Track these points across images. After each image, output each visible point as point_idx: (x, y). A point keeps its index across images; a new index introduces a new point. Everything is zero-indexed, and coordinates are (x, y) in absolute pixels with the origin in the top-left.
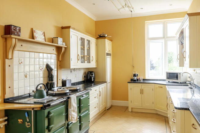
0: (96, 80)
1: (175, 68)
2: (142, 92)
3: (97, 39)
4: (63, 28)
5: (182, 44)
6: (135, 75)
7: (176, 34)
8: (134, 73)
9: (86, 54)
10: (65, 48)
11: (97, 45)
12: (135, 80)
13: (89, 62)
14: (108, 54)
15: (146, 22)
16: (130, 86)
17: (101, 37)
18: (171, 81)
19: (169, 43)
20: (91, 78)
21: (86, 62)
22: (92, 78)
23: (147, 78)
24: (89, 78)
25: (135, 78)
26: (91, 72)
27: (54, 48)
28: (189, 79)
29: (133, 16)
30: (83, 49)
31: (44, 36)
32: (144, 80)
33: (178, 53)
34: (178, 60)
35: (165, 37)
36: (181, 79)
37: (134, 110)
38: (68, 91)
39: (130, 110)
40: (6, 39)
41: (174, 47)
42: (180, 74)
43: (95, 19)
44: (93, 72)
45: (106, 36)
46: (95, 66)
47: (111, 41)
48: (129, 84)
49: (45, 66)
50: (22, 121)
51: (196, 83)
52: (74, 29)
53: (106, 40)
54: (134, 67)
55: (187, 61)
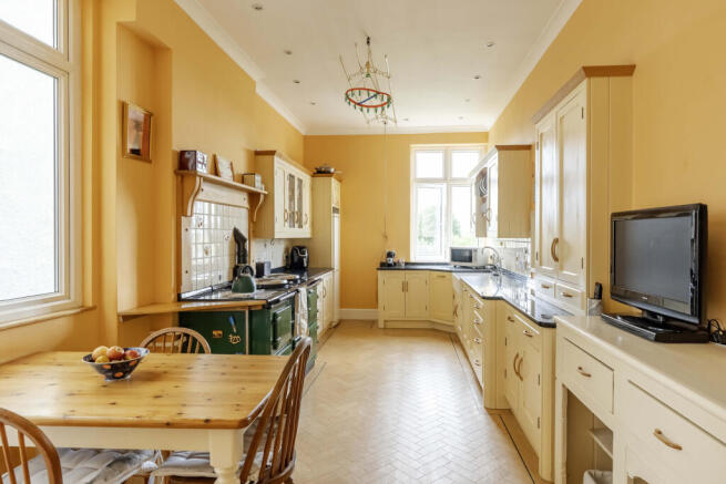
0: (312, 265)
1: (467, 240)
2: (405, 287)
3: (313, 176)
4: (258, 153)
5: (482, 194)
6: (390, 255)
7: (471, 175)
8: (387, 251)
9: (296, 209)
10: (265, 195)
11: (312, 189)
12: (390, 265)
13: (301, 226)
14: (336, 210)
15: (412, 146)
16: (382, 275)
17: (321, 172)
18: (459, 264)
19: (456, 191)
20: (301, 260)
21: (296, 225)
22: (305, 260)
23: (412, 260)
24: (296, 259)
25: (391, 261)
26: (301, 248)
27: (245, 196)
28: (490, 262)
29: (388, 132)
30: (292, 198)
31: (232, 169)
32: (406, 264)
33: (474, 211)
34: (474, 226)
35: (447, 178)
36: (478, 261)
37: (389, 325)
38: (285, 282)
39: (381, 325)
40: (182, 177)
41: (465, 200)
42: (476, 251)
43: (303, 132)
44: (304, 247)
45: (332, 170)
46: (308, 235)
47: (340, 181)
48: (379, 272)
49: (231, 232)
50: (221, 332)
51: (504, 267)
52: (280, 156)
53: (333, 179)
54: (386, 237)
55: (493, 227)
